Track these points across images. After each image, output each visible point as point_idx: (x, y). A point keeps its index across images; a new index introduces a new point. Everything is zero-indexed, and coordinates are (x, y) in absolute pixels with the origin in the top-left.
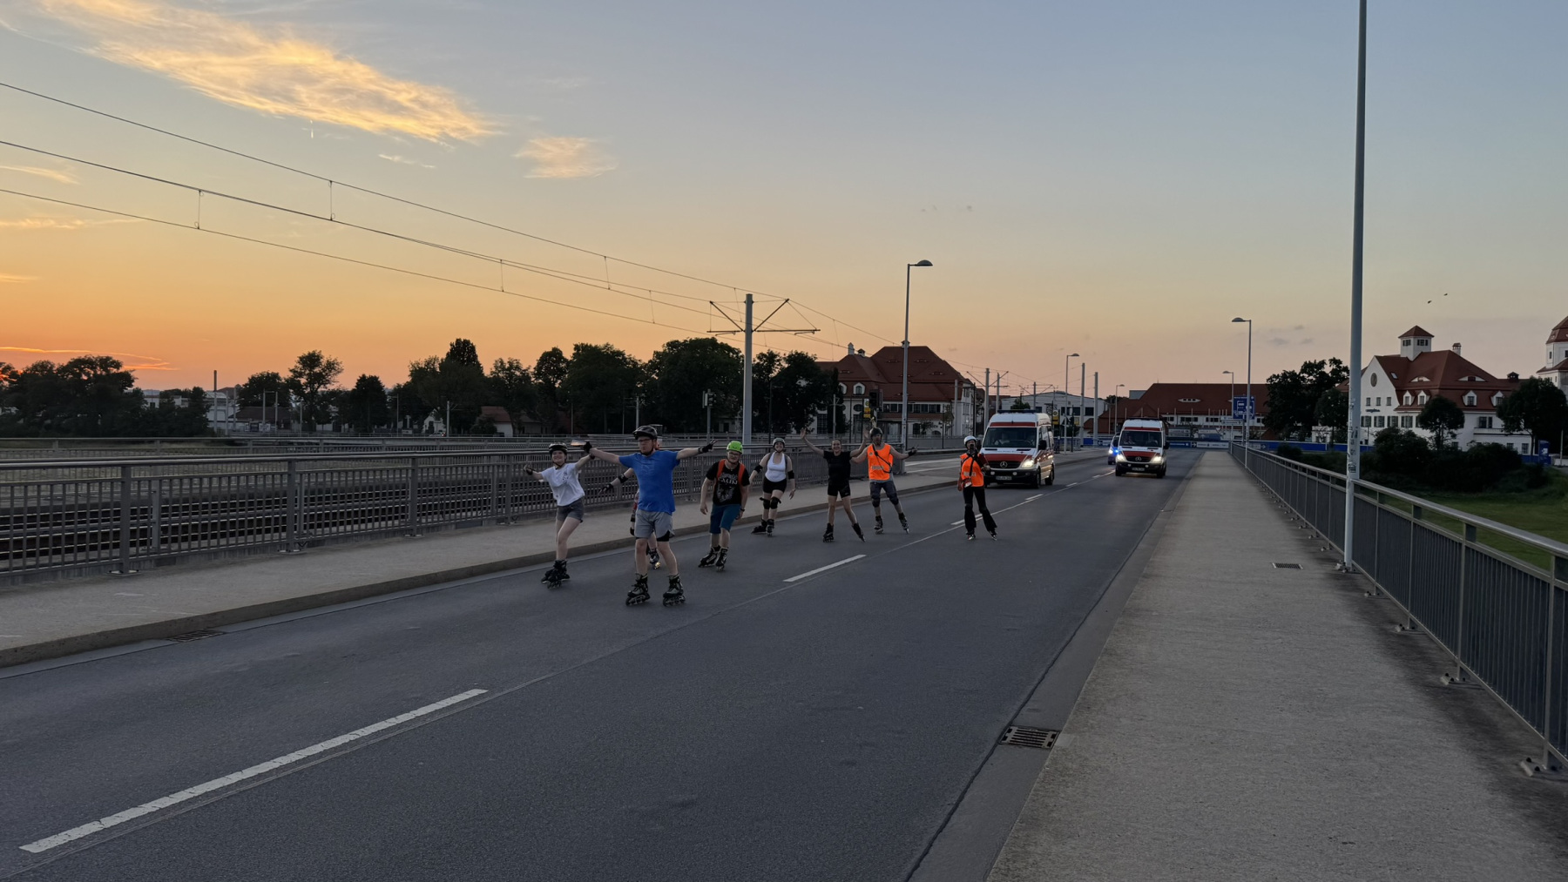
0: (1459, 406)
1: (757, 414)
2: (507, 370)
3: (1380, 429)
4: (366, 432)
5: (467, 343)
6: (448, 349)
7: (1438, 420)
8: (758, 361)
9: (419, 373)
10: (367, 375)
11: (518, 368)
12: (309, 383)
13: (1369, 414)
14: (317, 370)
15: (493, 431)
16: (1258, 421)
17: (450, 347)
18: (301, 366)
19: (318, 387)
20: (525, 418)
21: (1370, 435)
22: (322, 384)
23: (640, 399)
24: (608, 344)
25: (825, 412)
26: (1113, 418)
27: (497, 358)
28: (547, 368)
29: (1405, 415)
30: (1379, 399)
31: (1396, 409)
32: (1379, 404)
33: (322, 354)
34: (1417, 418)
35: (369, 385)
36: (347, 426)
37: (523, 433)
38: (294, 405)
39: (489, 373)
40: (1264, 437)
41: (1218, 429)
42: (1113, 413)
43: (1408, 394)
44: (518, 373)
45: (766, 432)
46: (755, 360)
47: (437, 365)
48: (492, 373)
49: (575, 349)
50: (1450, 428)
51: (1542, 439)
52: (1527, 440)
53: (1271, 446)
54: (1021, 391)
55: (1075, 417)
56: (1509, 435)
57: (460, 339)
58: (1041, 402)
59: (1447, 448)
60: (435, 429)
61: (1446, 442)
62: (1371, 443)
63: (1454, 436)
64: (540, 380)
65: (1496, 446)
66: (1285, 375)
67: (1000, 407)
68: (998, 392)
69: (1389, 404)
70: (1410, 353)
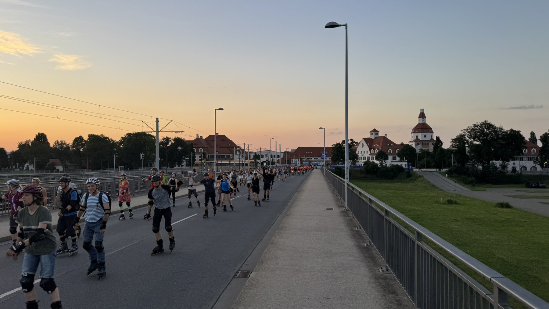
0: (387, 153)
1: (162, 160)
2: (60, 145)
3: (365, 161)
5: (43, 134)
6: (35, 137)
7: (381, 158)
8: (162, 140)
9: (22, 147)
11: (65, 144)
13: (362, 156)
15: (55, 168)
16: (330, 159)
20: (68, 163)
21: (361, 163)
23: (115, 155)
24: (102, 134)
26: (286, 159)
27: (56, 140)
28: (77, 144)
29: (372, 156)
30: (364, 151)
31: (369, 155)
32: (364, 153)
34: (375, 157)
37: (67, 169)
39: (52, 146)
40: (331, 164)
41: (317, 162)
42: (286, 157)
43: (372, 150)
44: (65, 146)
45: (164, 166)
46: (161, 138)
47: (30, 143)
48: (54, 146)
49: (89, 136)
50: (384, 160)
51: (410, 163)
52: (406, 163)
53: (333, 167)
54: (256, 150)
55: (274, 159)
56: (400, 162)
57: (40, 133)
58: (262, 154)
59: (384, 166)
60: (29, 169)
61: (383, 165)
62: (362, 165)
63: (386, 163)
64: (74, 149)
65: (397, 165)
66: (337, 144)
67: (250, 156)
68: (249, 151)
69: (367, 153)
70: (373, 137)
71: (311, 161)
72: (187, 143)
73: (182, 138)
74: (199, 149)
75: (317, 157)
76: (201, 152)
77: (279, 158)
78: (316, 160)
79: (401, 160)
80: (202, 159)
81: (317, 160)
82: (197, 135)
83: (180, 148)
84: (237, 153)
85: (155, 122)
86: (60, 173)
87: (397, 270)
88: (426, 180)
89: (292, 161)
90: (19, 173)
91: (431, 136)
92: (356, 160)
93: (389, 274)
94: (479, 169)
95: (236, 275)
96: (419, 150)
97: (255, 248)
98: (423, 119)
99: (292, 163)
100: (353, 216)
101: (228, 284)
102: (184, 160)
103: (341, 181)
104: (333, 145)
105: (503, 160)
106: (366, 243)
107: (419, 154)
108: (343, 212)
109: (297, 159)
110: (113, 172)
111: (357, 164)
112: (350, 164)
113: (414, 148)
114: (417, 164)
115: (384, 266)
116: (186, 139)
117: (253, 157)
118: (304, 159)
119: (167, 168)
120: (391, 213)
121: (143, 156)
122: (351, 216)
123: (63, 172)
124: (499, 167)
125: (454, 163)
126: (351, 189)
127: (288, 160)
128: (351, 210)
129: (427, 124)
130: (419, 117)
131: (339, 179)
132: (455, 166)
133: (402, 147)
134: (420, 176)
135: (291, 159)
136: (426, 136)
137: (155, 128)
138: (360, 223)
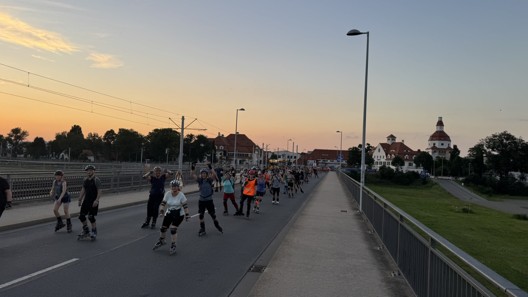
0: (403, 159)
1: (186, 155)
2: (93, 137)
3: (381, 166)
4: (37, 158)
5: (78, 126)
6: (71, 128)
7: (397, 163)
8: (187, 137)
9: (59, 137)
10: (39, 137)
11: (97, 136)
12: (15, 139)
13: (378, 161)
14: (19, 134)
15: (87, 159)
16: (345, 162)
17: (72, 128)
18: (12, 133)
19: (19, 141)
20: (99, 154)
21: (377, 167)
22: (20, 140)
23: (143, 149)
24: (132, 129)
25: (210, 155)
26: (302, 160)
27: (89, 133)
28: (108, 137)
29: (388, 161)
30: (380, 156)
31: (386, 160)
33: (21, 128)
34: (391, 162)
35: (39, 141)
36: (29, 155)
37: (98, 160)
38: (8, 147)
39: (86, 138)
40: (347, 167)
41: (333, 164)
42: (302, 158)
43: (389, 155)
44: (97, 138)
45: (187, 161)
46: (185, 135)
47: (66, 134)
48: (87, 138)
49: (119, 130)
50: (401, 166)
51: (426, 170)
52: (422, 170)
53: (349, 170)
54: (274, 150)
55: (291, 159)
56: (416, 168)
57: (75, 125)
58: (280, 154)
59: (400, 172)
60: (64, 158)
61: (399, 170)
62: (378, 170)
63: (402, 168)
64: (106, 141)
65: (413, 172)
66: (353, 148)
67: (268, 156)
68: (267, 150)
69: (383, 158)
70: (390, 143)
71: (326, 163)
72: (209, 141)
73: (205, 136)
74: (220, 147)
75: (333, 160)
76: (221, 150)
77: (296, 159)
78: (331, 162)
79: (418, 166)
80: (222, 156)
81: (333, 162)
82: (219, 133)
83: (202, 145)
84: (256, 152)
85: (181, 120)
86: (92, 163)
87: (409, 275)
88: (442, 187)
89: (308, 163)
90: (55, 161)
91: (449, 144)
92: (371, 165)
93: (401, 278)
94: (497, 179)
95: (251, 269)
96: (436, 157)
97: (269, 244)
98: (441, 127)
99: (308, 164)
100: (367, 219)
101: (243, 278)
102: (206, 156)
103: (356, 185)
104: (349, 149)
105: (521, 172)
106: (379, 247)
107: (436, 162)
108: (357, 215)
109: (313, 161)
110: (140, 164)
111: (373, 168)
112: (366, 169)
113: (431, 156)
114: (433, 171)
115: (396, 270)
116: (208, 137)
117: (271, 156)
118: (320, 161)
119: (190, 163)
120: (405, 219)
121: (169, 151)
122: (365, 219)
123: (94, 162)
124: (517, 178)
125: (471, 172)
126: (366, 193)
127: (305, 161)
128: (365, 214)
129: (445, 133)
130: (437, 125)
131: (354, 182)
132: (472, 175)
133: (419, 154)
134: (436, 184)
135: (307, 160)
136: (443, 144)
137: (181, 125)
138: (373, 227)
